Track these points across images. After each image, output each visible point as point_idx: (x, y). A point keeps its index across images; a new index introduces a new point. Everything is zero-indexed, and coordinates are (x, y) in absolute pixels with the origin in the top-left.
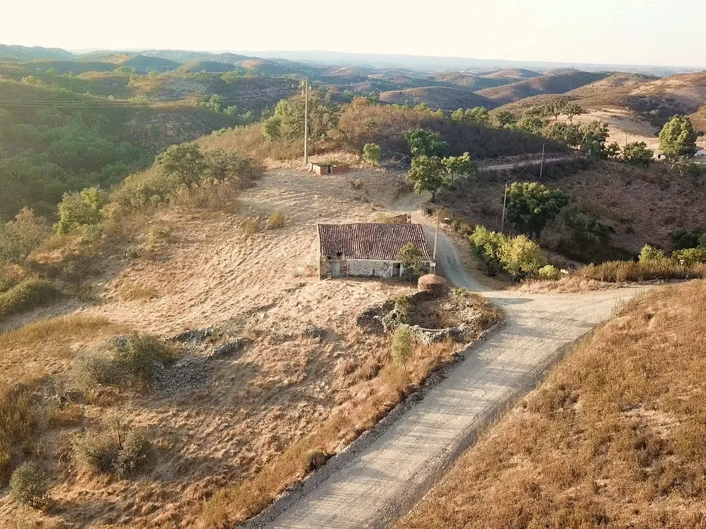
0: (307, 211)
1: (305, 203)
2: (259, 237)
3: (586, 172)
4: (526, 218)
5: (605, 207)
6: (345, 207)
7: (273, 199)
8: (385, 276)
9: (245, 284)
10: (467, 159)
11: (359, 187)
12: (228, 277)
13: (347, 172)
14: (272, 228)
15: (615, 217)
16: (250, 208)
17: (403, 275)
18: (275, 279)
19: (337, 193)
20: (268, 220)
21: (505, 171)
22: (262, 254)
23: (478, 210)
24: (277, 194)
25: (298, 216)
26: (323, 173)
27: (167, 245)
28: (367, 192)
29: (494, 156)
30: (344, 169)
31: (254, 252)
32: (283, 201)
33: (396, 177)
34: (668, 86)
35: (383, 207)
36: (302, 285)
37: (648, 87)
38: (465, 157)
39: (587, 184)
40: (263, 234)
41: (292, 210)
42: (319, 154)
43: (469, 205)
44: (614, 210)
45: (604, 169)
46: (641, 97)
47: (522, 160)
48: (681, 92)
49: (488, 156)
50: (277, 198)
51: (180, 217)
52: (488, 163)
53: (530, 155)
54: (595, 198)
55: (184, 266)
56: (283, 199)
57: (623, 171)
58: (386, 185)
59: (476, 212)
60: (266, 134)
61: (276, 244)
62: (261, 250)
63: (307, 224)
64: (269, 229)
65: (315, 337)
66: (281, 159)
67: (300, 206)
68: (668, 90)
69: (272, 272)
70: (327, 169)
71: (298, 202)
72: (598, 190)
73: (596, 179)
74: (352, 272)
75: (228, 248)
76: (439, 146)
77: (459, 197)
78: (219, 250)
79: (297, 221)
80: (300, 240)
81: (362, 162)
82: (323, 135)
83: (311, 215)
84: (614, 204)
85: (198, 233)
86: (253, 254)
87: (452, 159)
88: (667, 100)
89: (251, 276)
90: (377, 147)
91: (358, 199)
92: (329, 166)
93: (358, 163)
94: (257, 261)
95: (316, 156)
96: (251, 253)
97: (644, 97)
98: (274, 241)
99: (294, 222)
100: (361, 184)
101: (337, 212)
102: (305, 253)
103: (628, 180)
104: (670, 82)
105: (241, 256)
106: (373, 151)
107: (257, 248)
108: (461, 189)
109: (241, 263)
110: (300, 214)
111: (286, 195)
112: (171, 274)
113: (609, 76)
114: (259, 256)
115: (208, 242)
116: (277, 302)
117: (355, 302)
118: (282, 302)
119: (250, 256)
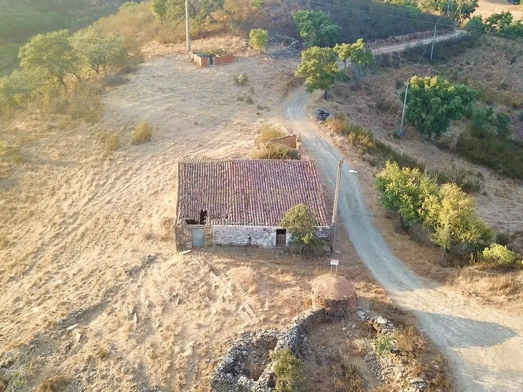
2: (119, 157)
3: (472, 51)
4: (429, 119)
5: (495, 89)
8: (265, 245)
10: (361, 47)
11: (243, 83)
12: (70, 224)
13: (231, 62)
14: (138, 142)
15: (507, 102)
16: (116, 113)
17: (290, 243)
18: (122, 239)
20: (133, 131)
21: (396, 53)
22: (119, 184)
23: (374, 104)
26: (204, 65)
27: (15, 165)
28: (252, 90)
29: (384, 37)
30: (228, 59)
31: (109, 181)
33: (285, 67)
36: (153, 259)
38: (359, 44)
39: (476, 64)
40: (125, 153)
42: (204, 37)
43: (364, 99)
44: (506, 93)
45: (488, 45)
47: (411, 39)
49: (379, 37)
51: (36, 126)
52: (378, 45)
53: (419, 33)
54: (485, 80)
55: (28, 197)
57: (505, 48)
58: (274, 78)
59: (371, 106)
60: (155, 14)
61: (137, 170)
62: (117, 178)
64: (133, 144)
66: (166, 42)
69: (121, 224)
70: (209, 60)
72: (487, 71)
73: (483, 58)
74: (219, 241)
75: (80, 173)
76: (332, 30)
77: (353, 89)
78: (70, 176)
80: (167, 163)
81: (249, 49)
82: (208, 17)
84: (504, 87)
85: (52, 149)
86: (108, 186)
87: (344, 46)
89: (96, 225)
90: (264, 32)
91: (242, 99)
92: (211, 56)
93: (244, 50)
94: (107, 199)
95: (201, 40)
96: (105, 183)
98: (137, 165)
99: (165, 134)
100: (245, 79)
103: (512, 57)
105: (93, 188)
106: (260, 38)
107: (113, 176)
108: (355, 78)
109: (90, 200)
112: (11, 209)
114: (113, 190)
115: (59, 164)
116: (110, 299)
117: (215, 321)
118: (116, 300)
119: (103, 188)
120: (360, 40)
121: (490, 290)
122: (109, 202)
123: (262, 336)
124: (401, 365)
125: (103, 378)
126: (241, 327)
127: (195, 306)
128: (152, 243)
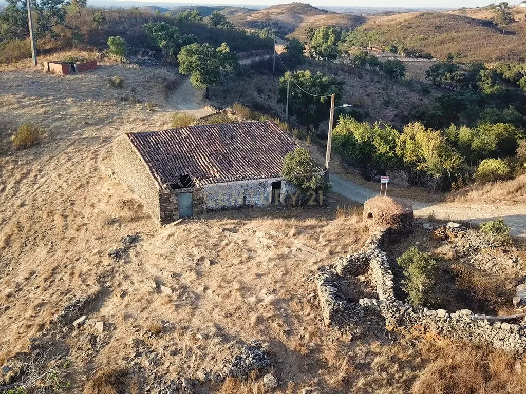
0: (66, 119)
1: (59, 110)
2: (7, 162)
4: (311, 109)
6: (115, 110)
7: (10, 107)
9: (16, 247)
10: (227, 50)
11: (120, 85)
13: (95, 69)
14: (24, 146)
18: (72, 232)
19: (95, 94)
20: (13, 137)
22: (23, 188)
24: (13, 100)
25: (56, 127)
26: (65, 72)
28: (133, 91)
31: (9, 186)
32: (26, 110)
34: (272, 14)
35: (161, 107)
36: (135, 239)
37: (258, 15)
38: (224, 47)
40: (13, 158)
41: (43, 120)
46: (255, 22)
48: (281, 18)
50: (17, 106)
56: (25, 106)
61: (40, 171)
62: (18, 182)
63: (73, 137)
64: (18, 149)
65: (261, 373)
67: (54, 114)
68: (272, 17)
69: (58, 220)
70: (70, 67)
71: (48, 109)
74: (211, 204)
79: (58, 134)
80: (75, 160)
82: (47, 32)
83: (73, 124)
86: (9, 191)
88: (273, 24)
89: (20, 228)
90: (123, 40)
91: (126, 99)
92: (72, 63)
93: (102, 60)
94: (19, 202)
97: (258, 22)
98: (35, 167)
99: (54, 136)
100: (121, 82)
101: (107, 117)
102: (95, 179)
104: (272, 10)
107: (11, 181)
110: (57, 124)
111: (26, 101)
113: (222, 9)
114: (20, 194)
116: (108, 284)
117: (274, 267)
118: (119, 283)
119: (4, 194)
120: (224, 44)
121: (509, 194)
122: (22, 205)
123: (350, 261)
124: (503, 254)
125: (174, 353)
126: (310, 264)
127: (236, 261)
128: (120, 226)
